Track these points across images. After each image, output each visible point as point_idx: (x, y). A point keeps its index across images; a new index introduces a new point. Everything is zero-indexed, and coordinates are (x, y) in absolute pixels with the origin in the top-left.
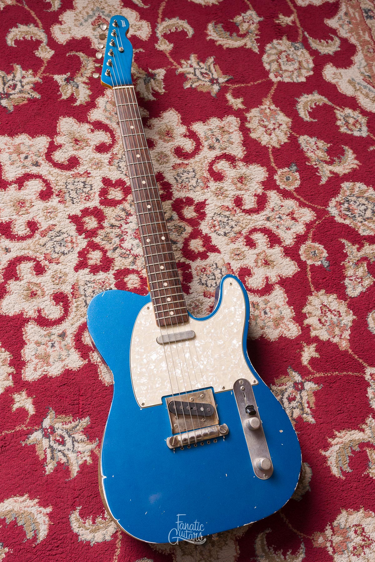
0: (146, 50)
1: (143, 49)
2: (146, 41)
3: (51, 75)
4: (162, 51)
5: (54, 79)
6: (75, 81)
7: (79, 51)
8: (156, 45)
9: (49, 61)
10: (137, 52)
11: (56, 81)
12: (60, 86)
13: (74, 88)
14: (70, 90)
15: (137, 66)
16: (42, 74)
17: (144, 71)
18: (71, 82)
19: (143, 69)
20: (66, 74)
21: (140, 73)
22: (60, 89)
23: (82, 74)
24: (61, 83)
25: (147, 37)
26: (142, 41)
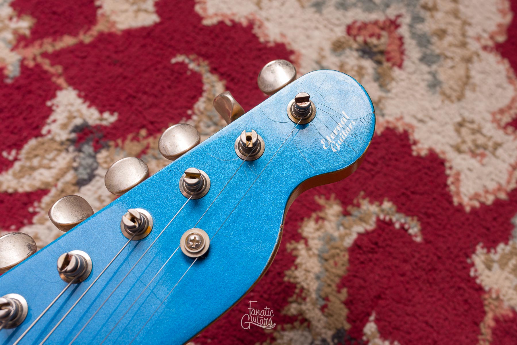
0: (426, 241)
1: (423, 231)
2: (460, 208)
3: (61, 81)
4: (480, 289)
5: (54, 96)
6: (102, 155)
7: (222, 76)
8: (479, 249)
9: (111, 35)
10: (390, 223)
11: (50, 110)
12: (39, 135)
13: (70, 177)
14: (54, 171)
15: (341, 271)
16: (45, 55)
17: (345, 312)
18: (88, 149)
19: (347, 303)
20: (101, 112)
21: (323, 308)
22: (33, 142)
23: (144, 152)
24: (54, 128)
25: (476, 196)
26: (448, 198)
